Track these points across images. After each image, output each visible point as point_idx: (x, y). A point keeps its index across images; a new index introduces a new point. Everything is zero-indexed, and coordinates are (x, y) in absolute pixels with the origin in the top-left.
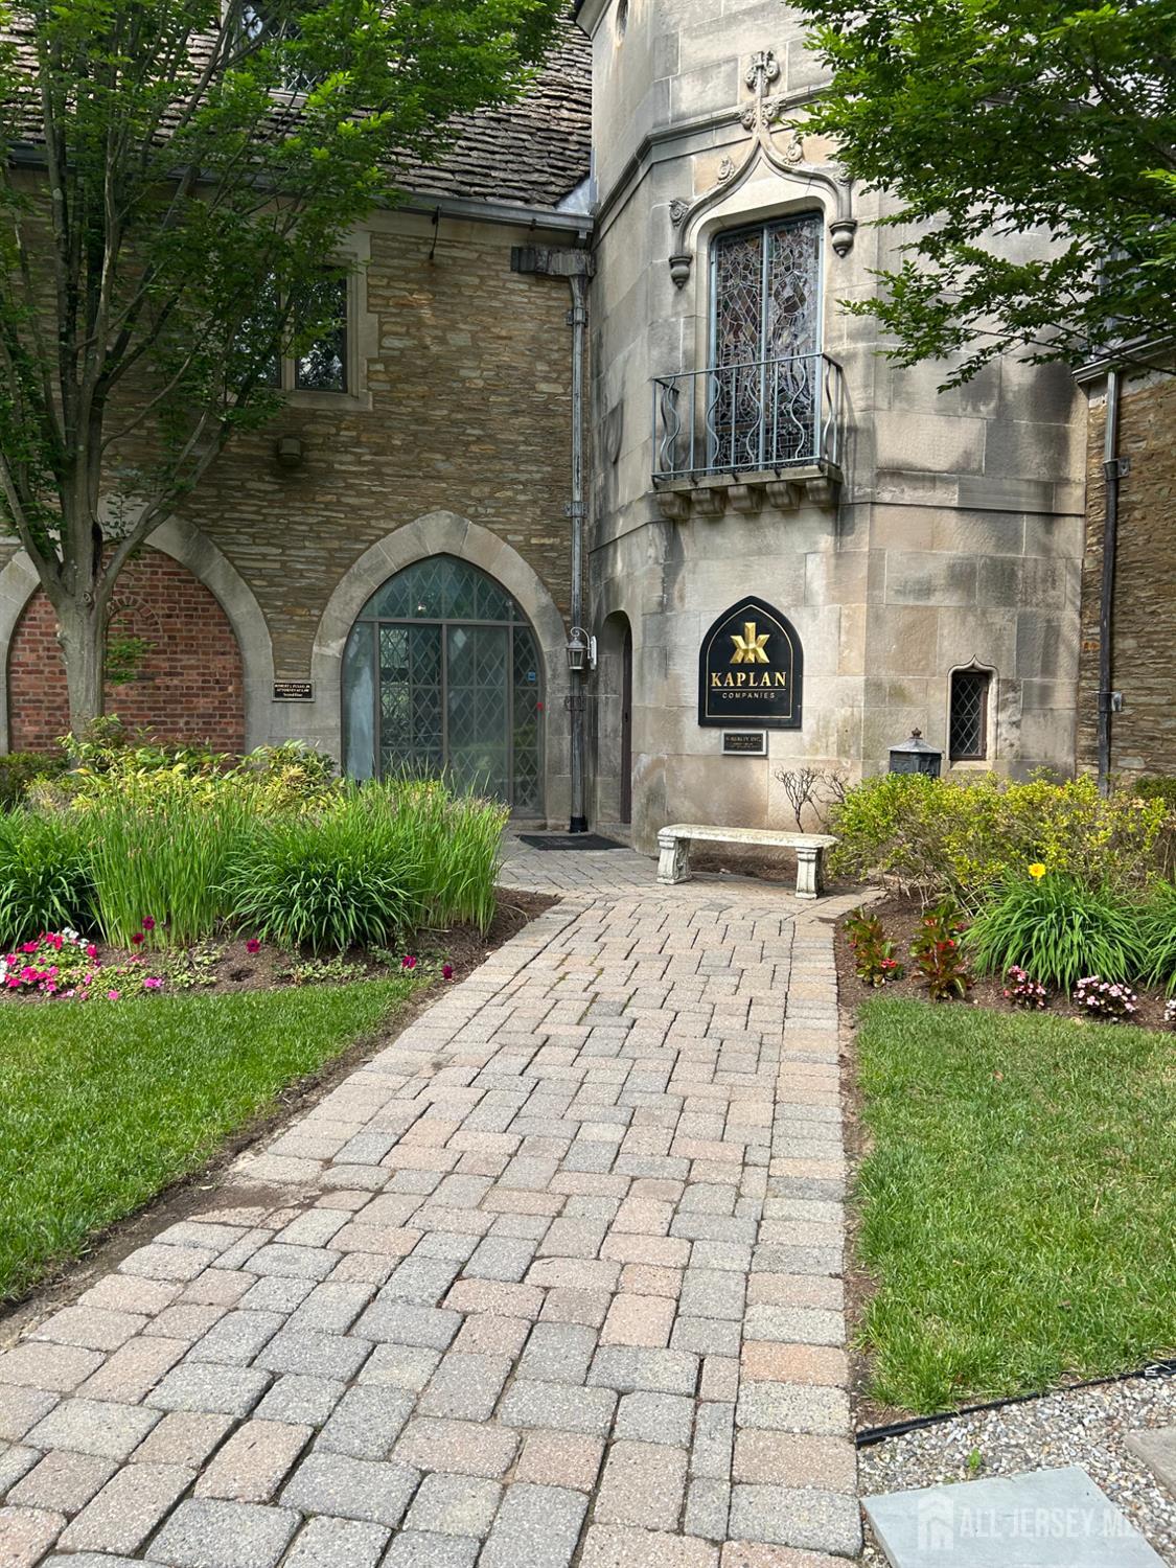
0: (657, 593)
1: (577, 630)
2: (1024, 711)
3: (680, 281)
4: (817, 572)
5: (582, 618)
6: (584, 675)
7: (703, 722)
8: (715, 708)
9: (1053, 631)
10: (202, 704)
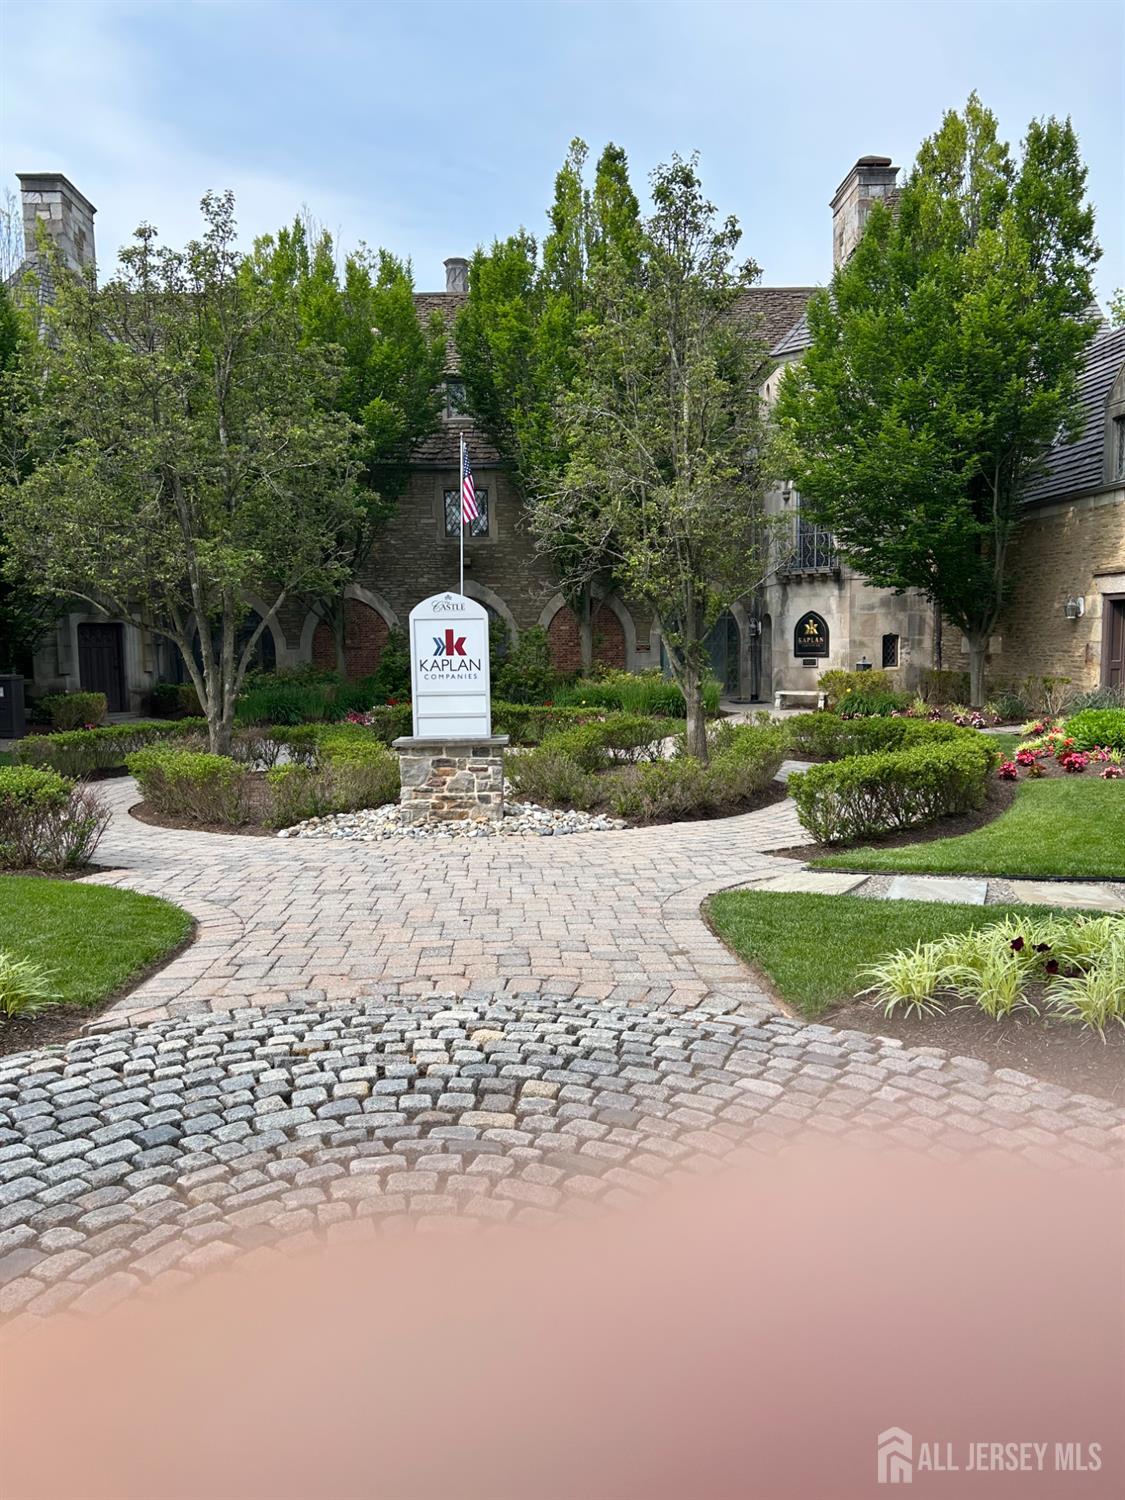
0: (780, 609)
1: (753, 620)
2: (912, 648)
3: (787, 500)
4: (833, 603)
5: (756, 614)
6: (756, 637)
7: (796, 656)
8: (799, 651)
9: (922, 620)
10: (610, 654)
